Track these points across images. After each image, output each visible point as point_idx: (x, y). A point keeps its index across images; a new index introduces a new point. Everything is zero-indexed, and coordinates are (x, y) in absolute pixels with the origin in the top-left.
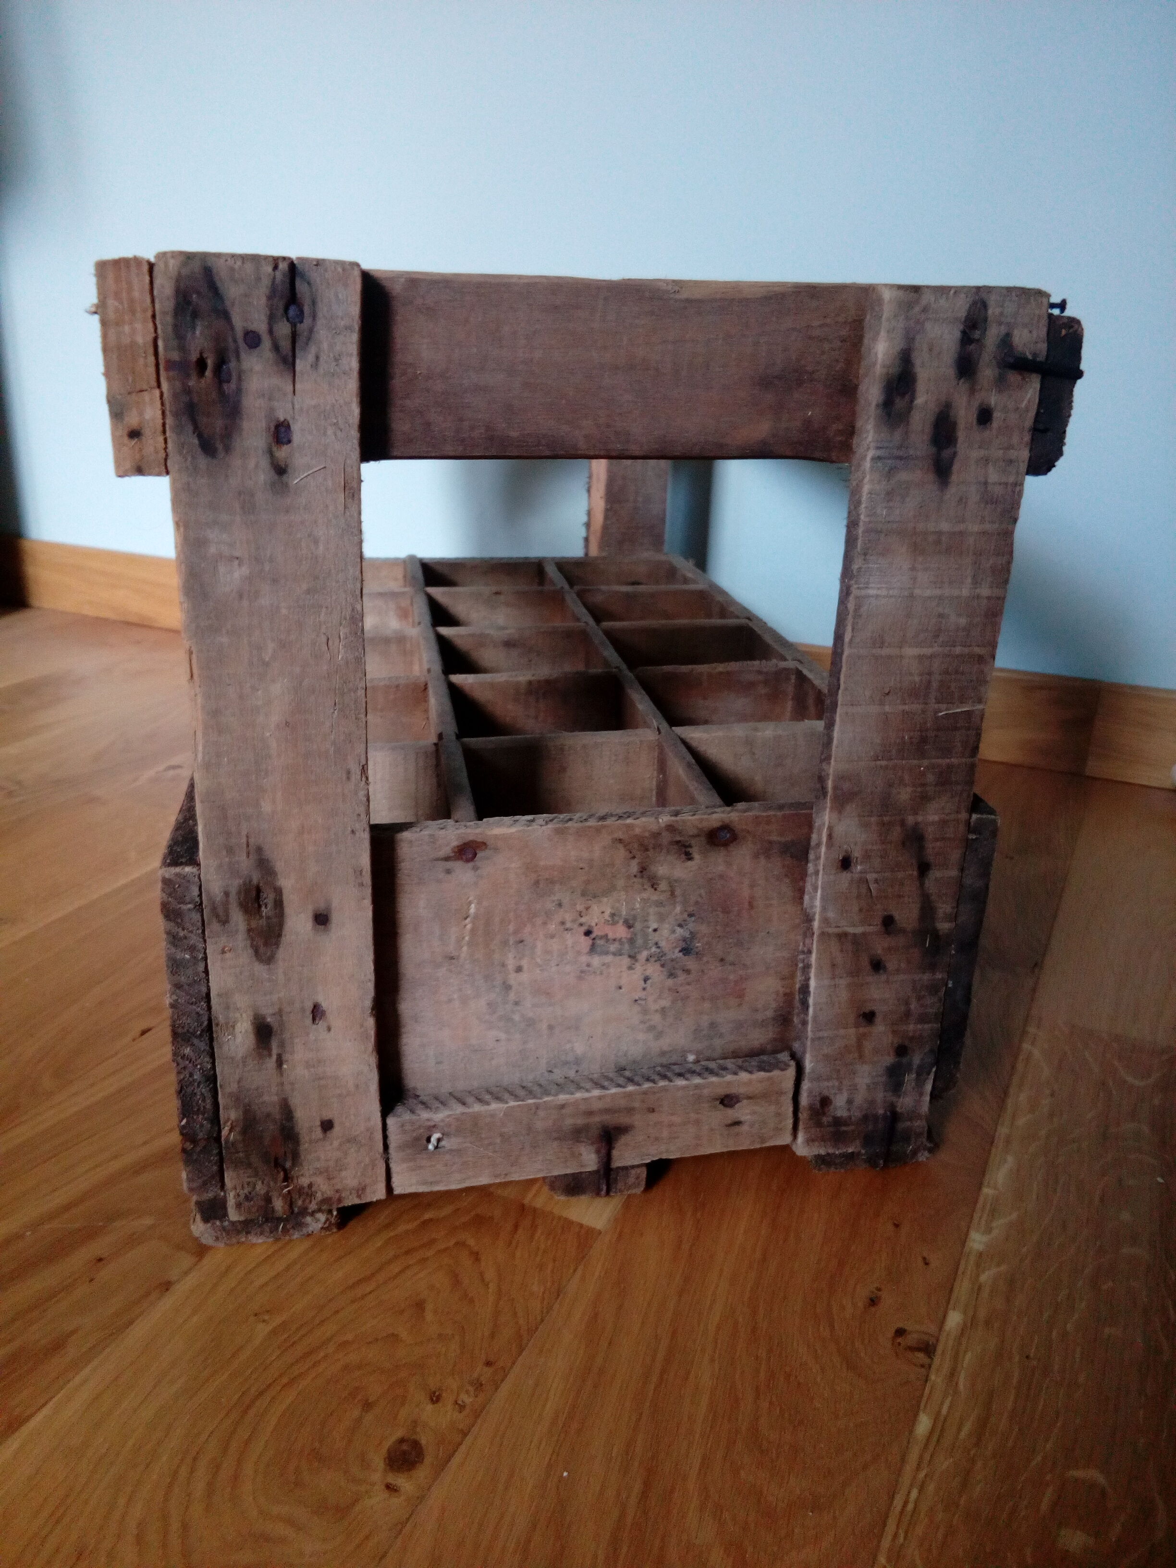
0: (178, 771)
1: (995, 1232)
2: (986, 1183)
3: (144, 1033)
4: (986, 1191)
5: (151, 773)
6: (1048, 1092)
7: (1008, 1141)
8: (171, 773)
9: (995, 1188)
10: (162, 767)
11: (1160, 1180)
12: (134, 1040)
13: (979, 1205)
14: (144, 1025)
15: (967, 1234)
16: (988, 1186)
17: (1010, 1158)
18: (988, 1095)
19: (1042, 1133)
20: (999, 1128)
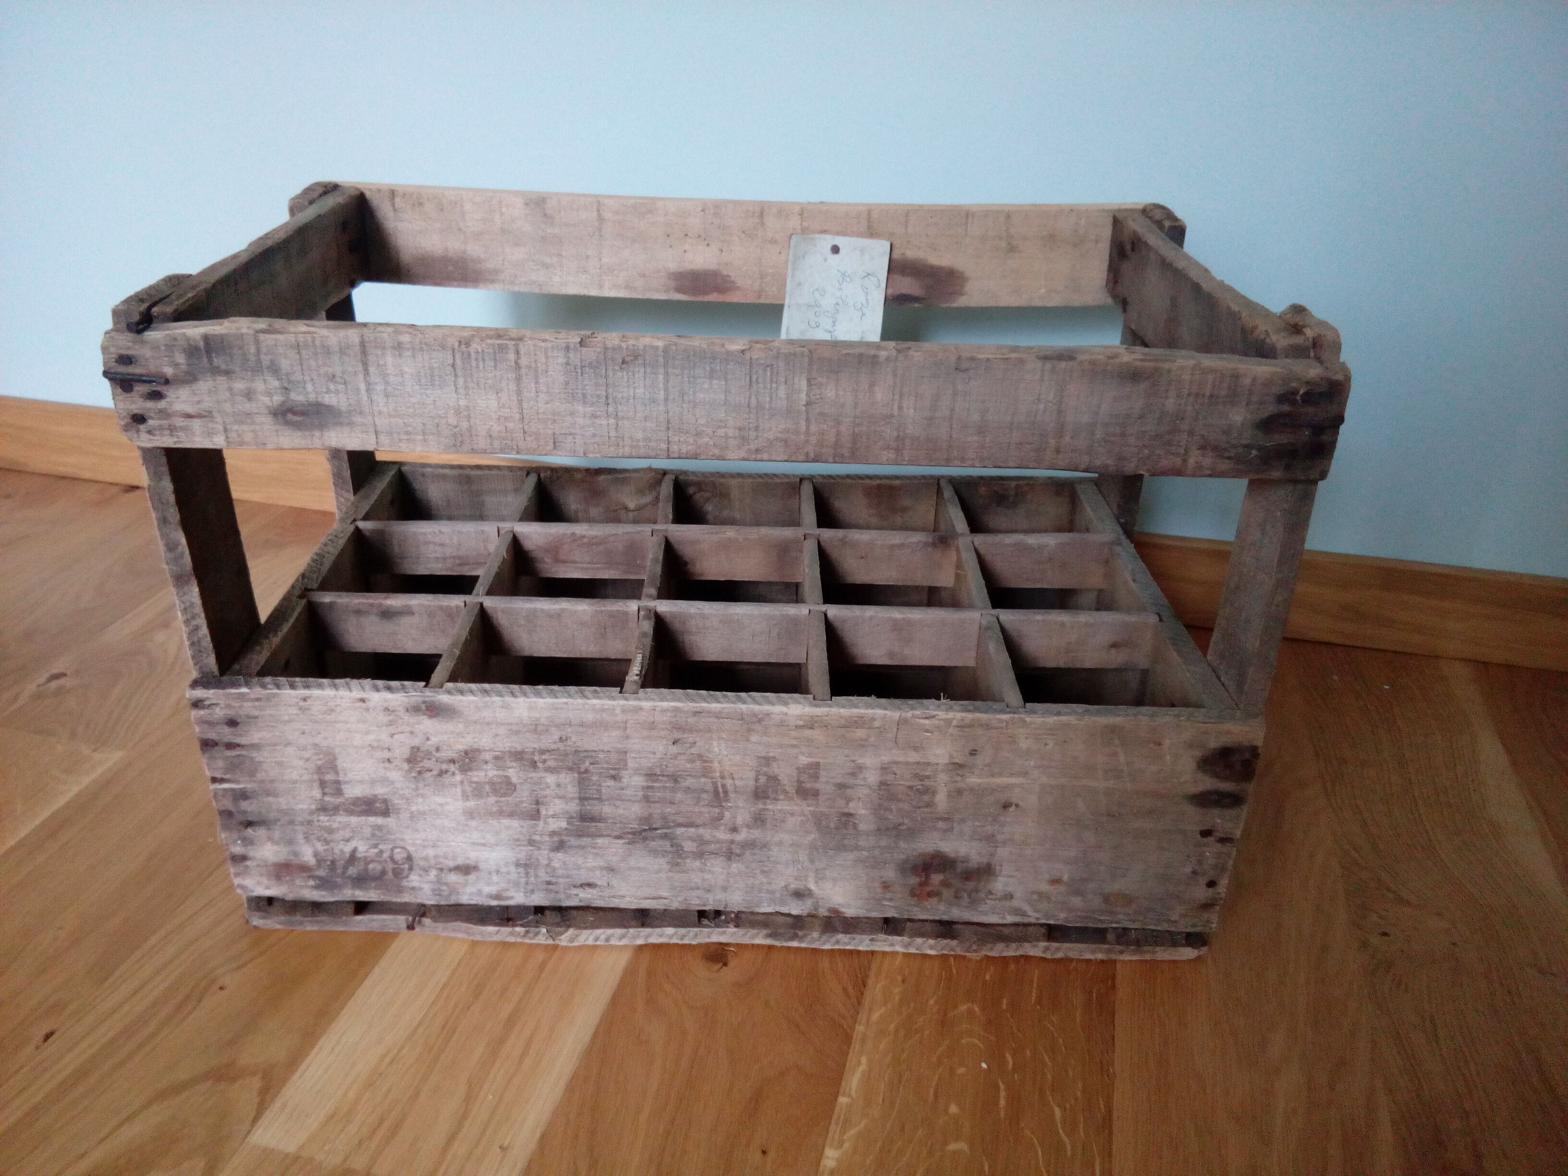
0: (62, 681)
1: (847, 1145)
2: (841, 1091)
3: (48, 1037)
4: (843, 1100)
5: (31, 688)
6: (899, 978)
7: (863, 1041)
8: (54, 684)
9: (850, 1096)
10: (42, 679)
11: (984, 1065)
12: (37, 1048)
13: (835, 1117)
14: (46, 1030)
15: (823, 1150)
16: (843, 1095)
17: (864, 1060)
18: (850, 989)
19: (892, 1026)
20: (857, 1027)
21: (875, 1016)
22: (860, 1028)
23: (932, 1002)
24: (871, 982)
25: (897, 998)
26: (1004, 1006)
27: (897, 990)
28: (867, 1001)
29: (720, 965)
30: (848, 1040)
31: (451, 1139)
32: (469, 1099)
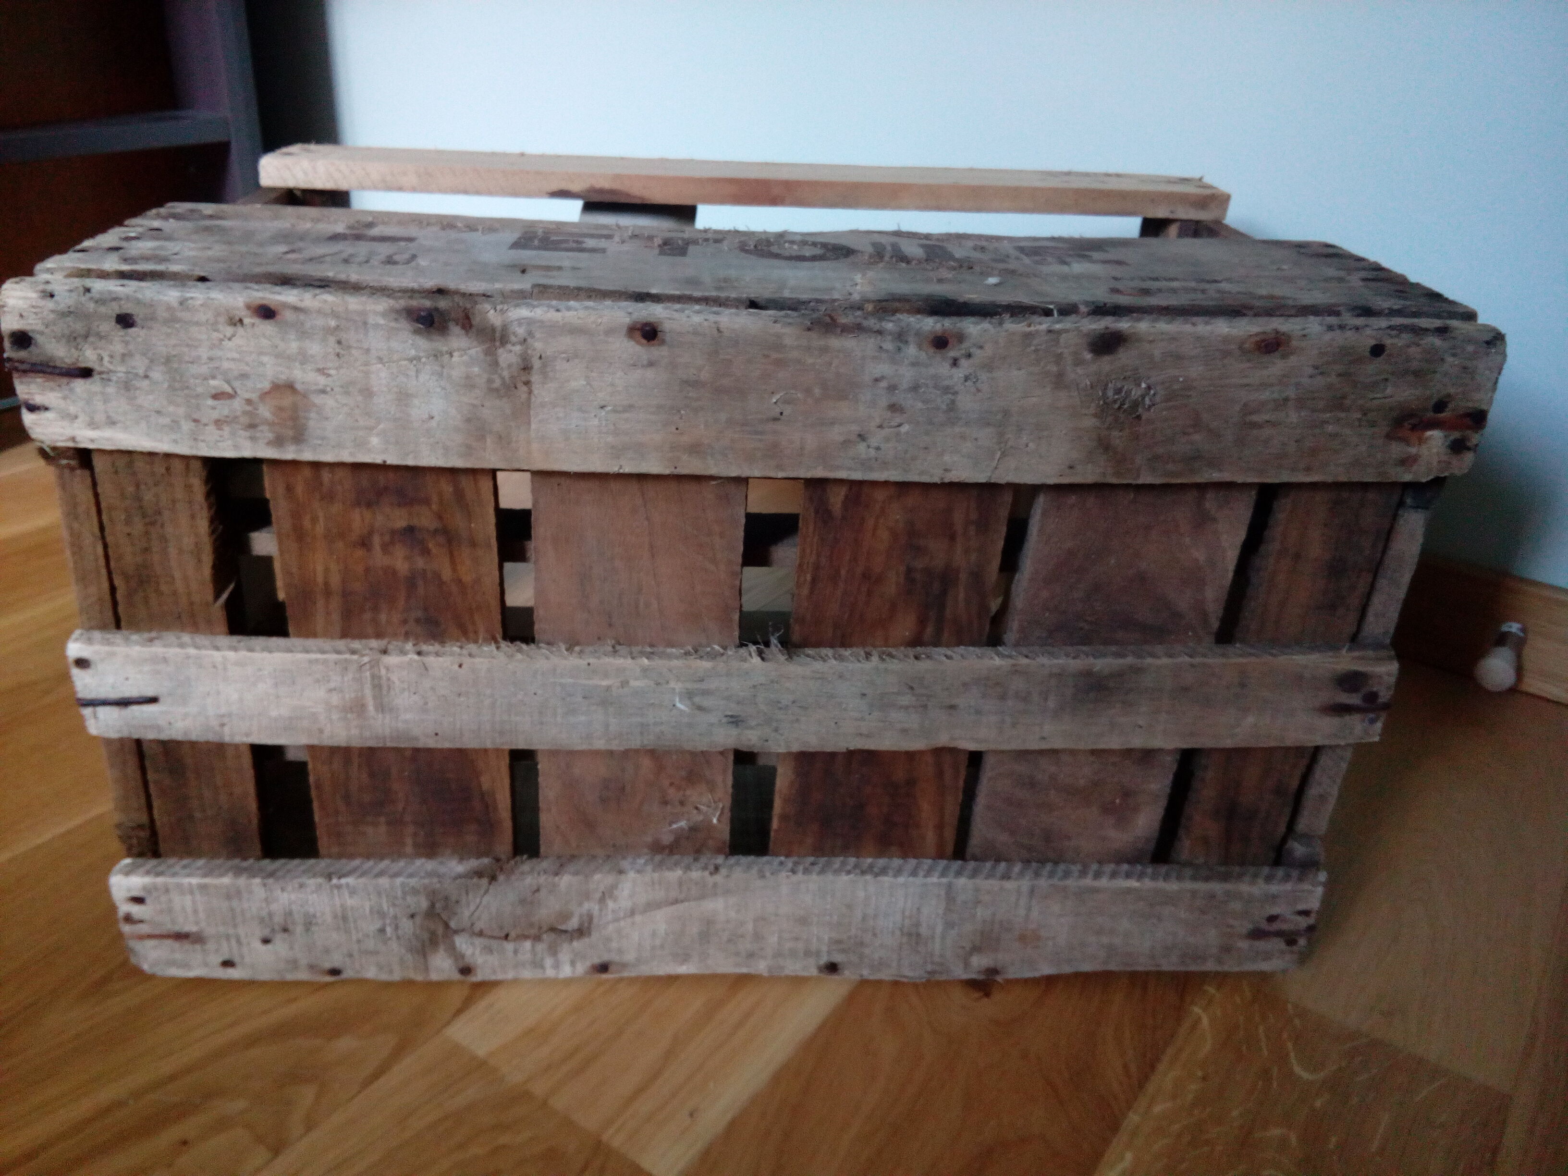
6: (1200, 1074)
7: (1134, 1132)
17: (1129, 1156)
18: (1133, 1068)
19: (1176, 1127)
20: (1131, 1114)
21: (1158, 1109)
22: (1133, 1118)
23: (1235, 1113)
24: (1161, 1067)
25: (1190, 1097)
26: (1331, 1146)
27: (1193, 1087)
28: (1151, 1088)
29: (981, 994)
30: (1115, 1127)
31: (640, 1090)
32: (669, 1055)
